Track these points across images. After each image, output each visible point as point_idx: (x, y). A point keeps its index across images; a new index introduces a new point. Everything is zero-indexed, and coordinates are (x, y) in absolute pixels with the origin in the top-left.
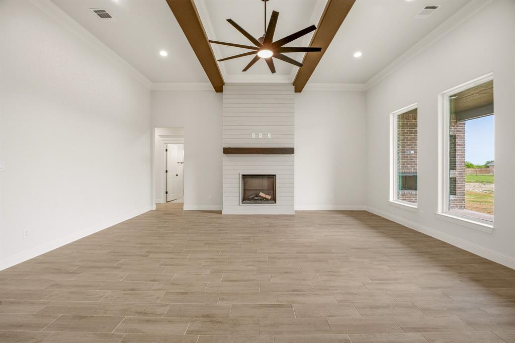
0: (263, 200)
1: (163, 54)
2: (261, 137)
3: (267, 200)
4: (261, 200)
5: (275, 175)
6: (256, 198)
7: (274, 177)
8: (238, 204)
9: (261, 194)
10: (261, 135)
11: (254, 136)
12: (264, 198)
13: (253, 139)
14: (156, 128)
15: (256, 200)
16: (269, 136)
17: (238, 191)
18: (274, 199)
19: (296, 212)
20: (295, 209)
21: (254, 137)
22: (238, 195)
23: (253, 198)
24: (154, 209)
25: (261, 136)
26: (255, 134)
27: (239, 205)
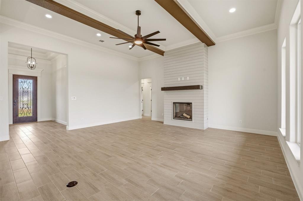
0: (185, 118)
2: (183, 80)
4: (184, 118)
5: (191, 103)
6: (181, 117)
7: (191, 104)
9: (185, 115)
10: (183, 78)
12: (186, 117)
14: (142, 80)
15: (181, 118)
16: (188, 78)
17: (171, 112)
18: (191, 118)
21: (179, 80)
22: (171, 114)
23: (180, 117)
24: (140, 118)
26: (180, 78)
27: (172, 120)
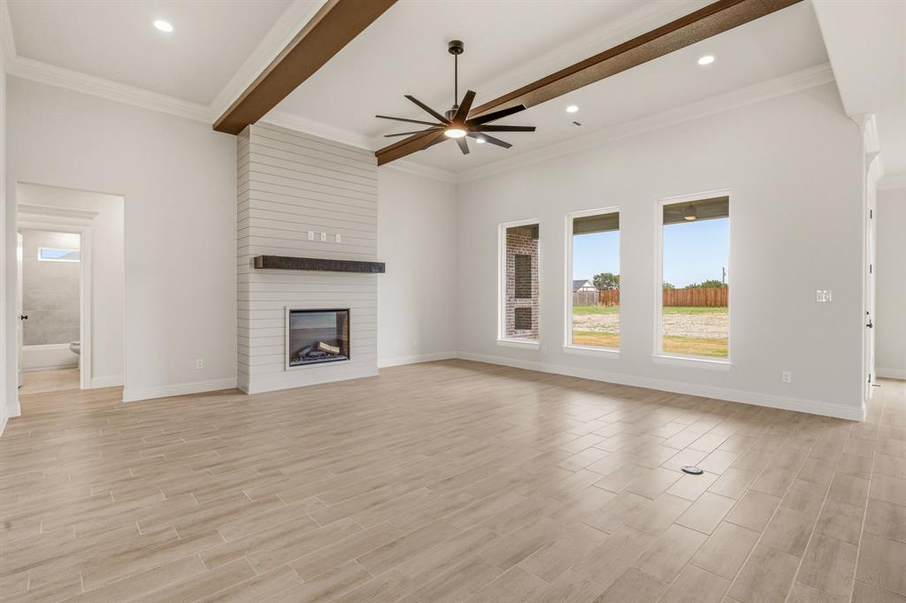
1: (163, 26)
2: (324, 239)
3: (333, 354)
4: (321, 356)
5: (347, 310)
6: (314, 353)
7: (346, 313)
8: (283, 369)
10: (325, 235)
11: (311, 236)
12: (327, 352)
13: (311, 241)
15: (311, 358)
16: (339, 238)
17: (283, 343)
19: (381, 370)
20: (379, 366)
21: (312, 239)
22: (282, 351)
23: (308, 354)
25: (324, 237)
26: (315, 234)
27: (285, 370)
